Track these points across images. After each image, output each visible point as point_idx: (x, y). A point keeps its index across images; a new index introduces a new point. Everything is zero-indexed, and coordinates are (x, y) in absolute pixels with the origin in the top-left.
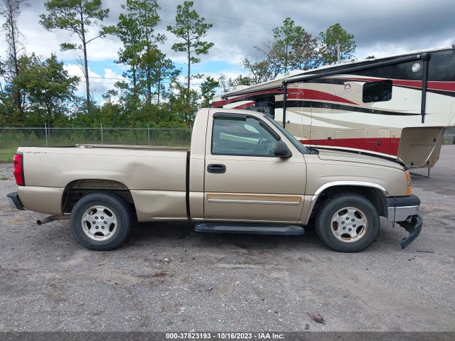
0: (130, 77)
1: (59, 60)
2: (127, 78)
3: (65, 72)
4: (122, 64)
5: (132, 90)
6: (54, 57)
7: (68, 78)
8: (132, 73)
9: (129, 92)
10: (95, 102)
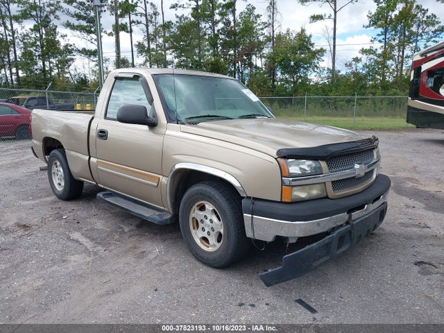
0: (380, 41)
1: (308, 33)
2: (376, 42)
3: (312, 45)
4: (372, 28)
5: (379, 56)
6: (303, 31)
7: (314, 50)
8: (383, 37)
9: (375, 58)
10: (339, 71)
